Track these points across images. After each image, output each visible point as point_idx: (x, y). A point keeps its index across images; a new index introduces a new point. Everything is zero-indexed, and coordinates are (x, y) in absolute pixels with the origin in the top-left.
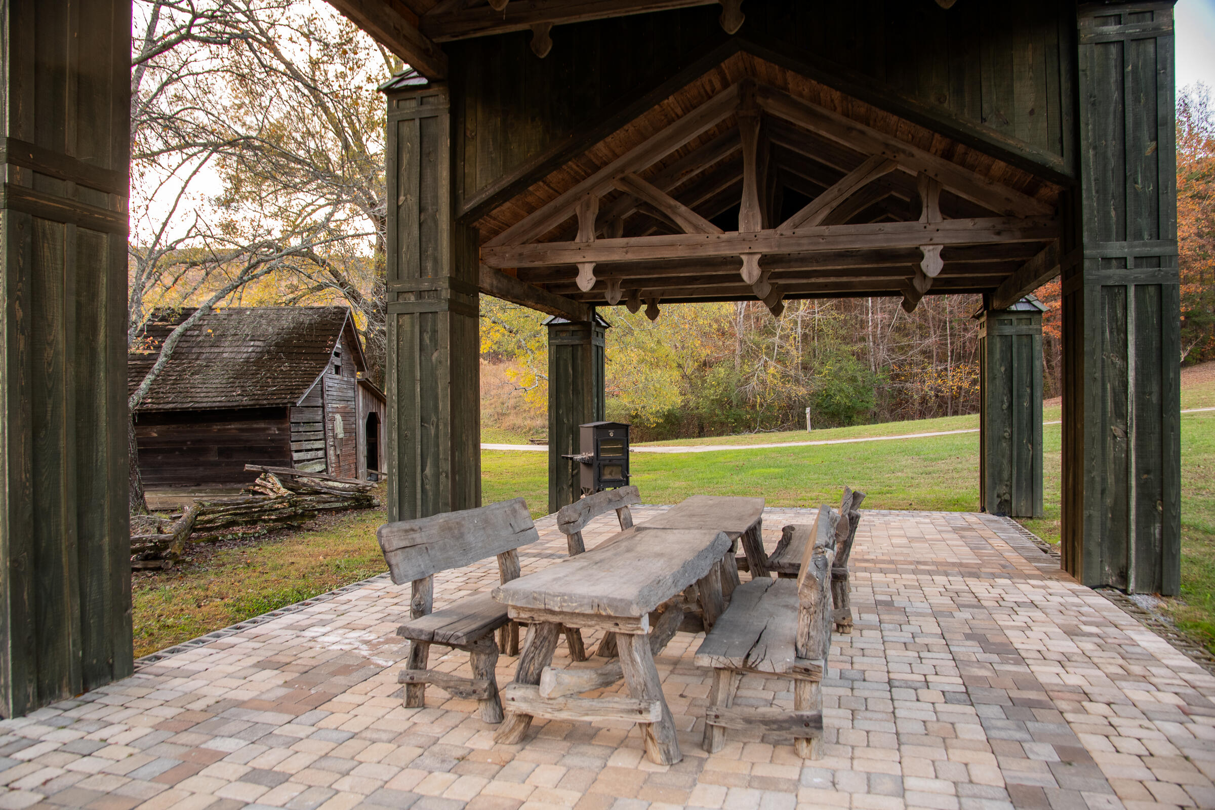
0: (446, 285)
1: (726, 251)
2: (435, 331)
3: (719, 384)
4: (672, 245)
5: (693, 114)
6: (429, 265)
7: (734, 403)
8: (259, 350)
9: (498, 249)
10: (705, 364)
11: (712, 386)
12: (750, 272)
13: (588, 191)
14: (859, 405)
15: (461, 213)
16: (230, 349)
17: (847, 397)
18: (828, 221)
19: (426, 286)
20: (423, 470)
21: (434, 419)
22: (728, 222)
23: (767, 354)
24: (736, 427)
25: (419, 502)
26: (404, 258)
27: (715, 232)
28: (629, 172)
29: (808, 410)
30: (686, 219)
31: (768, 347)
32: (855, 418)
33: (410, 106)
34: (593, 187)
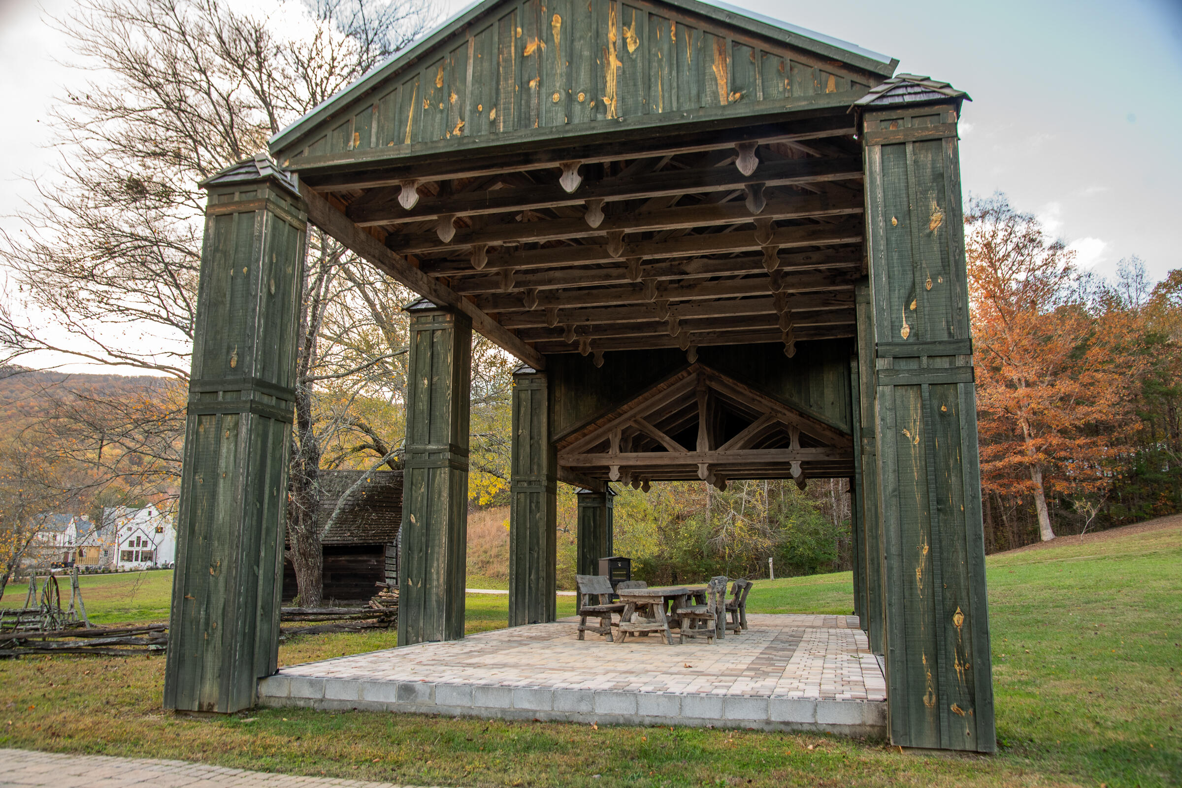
0: (545, 478)
1: (689, 461)
2: (538, 503)
3: (691, 536)
4: (661, 457)
5: (672, 388)
6: (535, 467)
7: (705, 554)
8: (350, 503)
9: (565, 456)
10: (678, 517)
11: (685, 537)
12: (703, 472)
13: (616, 427)
14: (822, 557)
15: (552, 441)
16: (328, 502)
17: (809, 549)
18: (743, 447)
19: (533, 478)
20: (530, 576)
21: (536, 549)
22: (692, 447)
23: (734, 508)
24: (707, 576)
25: (527, 594)
26: (521, 463)
27: (684, 451)
28: (638, 417)
29: (771, 560)
30: (668, 443)
31: (736, 502)
32: (818, 569)
33: (525, 383)
34: (619, 424)
